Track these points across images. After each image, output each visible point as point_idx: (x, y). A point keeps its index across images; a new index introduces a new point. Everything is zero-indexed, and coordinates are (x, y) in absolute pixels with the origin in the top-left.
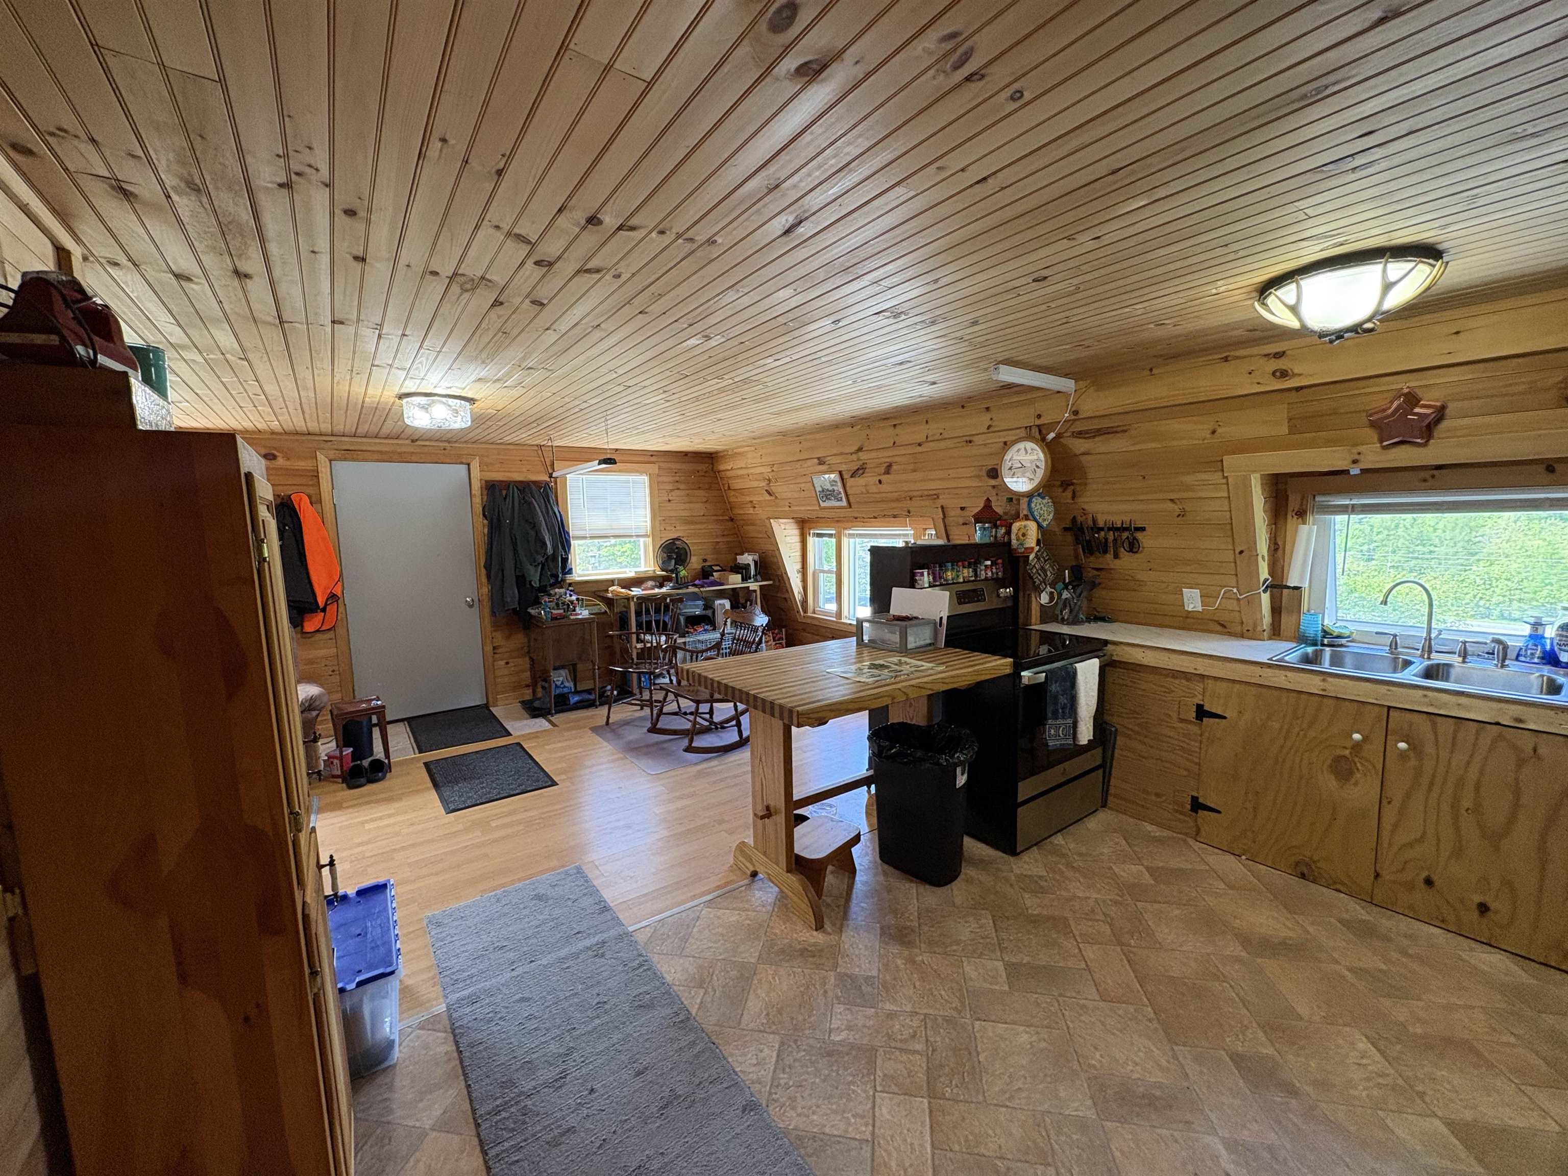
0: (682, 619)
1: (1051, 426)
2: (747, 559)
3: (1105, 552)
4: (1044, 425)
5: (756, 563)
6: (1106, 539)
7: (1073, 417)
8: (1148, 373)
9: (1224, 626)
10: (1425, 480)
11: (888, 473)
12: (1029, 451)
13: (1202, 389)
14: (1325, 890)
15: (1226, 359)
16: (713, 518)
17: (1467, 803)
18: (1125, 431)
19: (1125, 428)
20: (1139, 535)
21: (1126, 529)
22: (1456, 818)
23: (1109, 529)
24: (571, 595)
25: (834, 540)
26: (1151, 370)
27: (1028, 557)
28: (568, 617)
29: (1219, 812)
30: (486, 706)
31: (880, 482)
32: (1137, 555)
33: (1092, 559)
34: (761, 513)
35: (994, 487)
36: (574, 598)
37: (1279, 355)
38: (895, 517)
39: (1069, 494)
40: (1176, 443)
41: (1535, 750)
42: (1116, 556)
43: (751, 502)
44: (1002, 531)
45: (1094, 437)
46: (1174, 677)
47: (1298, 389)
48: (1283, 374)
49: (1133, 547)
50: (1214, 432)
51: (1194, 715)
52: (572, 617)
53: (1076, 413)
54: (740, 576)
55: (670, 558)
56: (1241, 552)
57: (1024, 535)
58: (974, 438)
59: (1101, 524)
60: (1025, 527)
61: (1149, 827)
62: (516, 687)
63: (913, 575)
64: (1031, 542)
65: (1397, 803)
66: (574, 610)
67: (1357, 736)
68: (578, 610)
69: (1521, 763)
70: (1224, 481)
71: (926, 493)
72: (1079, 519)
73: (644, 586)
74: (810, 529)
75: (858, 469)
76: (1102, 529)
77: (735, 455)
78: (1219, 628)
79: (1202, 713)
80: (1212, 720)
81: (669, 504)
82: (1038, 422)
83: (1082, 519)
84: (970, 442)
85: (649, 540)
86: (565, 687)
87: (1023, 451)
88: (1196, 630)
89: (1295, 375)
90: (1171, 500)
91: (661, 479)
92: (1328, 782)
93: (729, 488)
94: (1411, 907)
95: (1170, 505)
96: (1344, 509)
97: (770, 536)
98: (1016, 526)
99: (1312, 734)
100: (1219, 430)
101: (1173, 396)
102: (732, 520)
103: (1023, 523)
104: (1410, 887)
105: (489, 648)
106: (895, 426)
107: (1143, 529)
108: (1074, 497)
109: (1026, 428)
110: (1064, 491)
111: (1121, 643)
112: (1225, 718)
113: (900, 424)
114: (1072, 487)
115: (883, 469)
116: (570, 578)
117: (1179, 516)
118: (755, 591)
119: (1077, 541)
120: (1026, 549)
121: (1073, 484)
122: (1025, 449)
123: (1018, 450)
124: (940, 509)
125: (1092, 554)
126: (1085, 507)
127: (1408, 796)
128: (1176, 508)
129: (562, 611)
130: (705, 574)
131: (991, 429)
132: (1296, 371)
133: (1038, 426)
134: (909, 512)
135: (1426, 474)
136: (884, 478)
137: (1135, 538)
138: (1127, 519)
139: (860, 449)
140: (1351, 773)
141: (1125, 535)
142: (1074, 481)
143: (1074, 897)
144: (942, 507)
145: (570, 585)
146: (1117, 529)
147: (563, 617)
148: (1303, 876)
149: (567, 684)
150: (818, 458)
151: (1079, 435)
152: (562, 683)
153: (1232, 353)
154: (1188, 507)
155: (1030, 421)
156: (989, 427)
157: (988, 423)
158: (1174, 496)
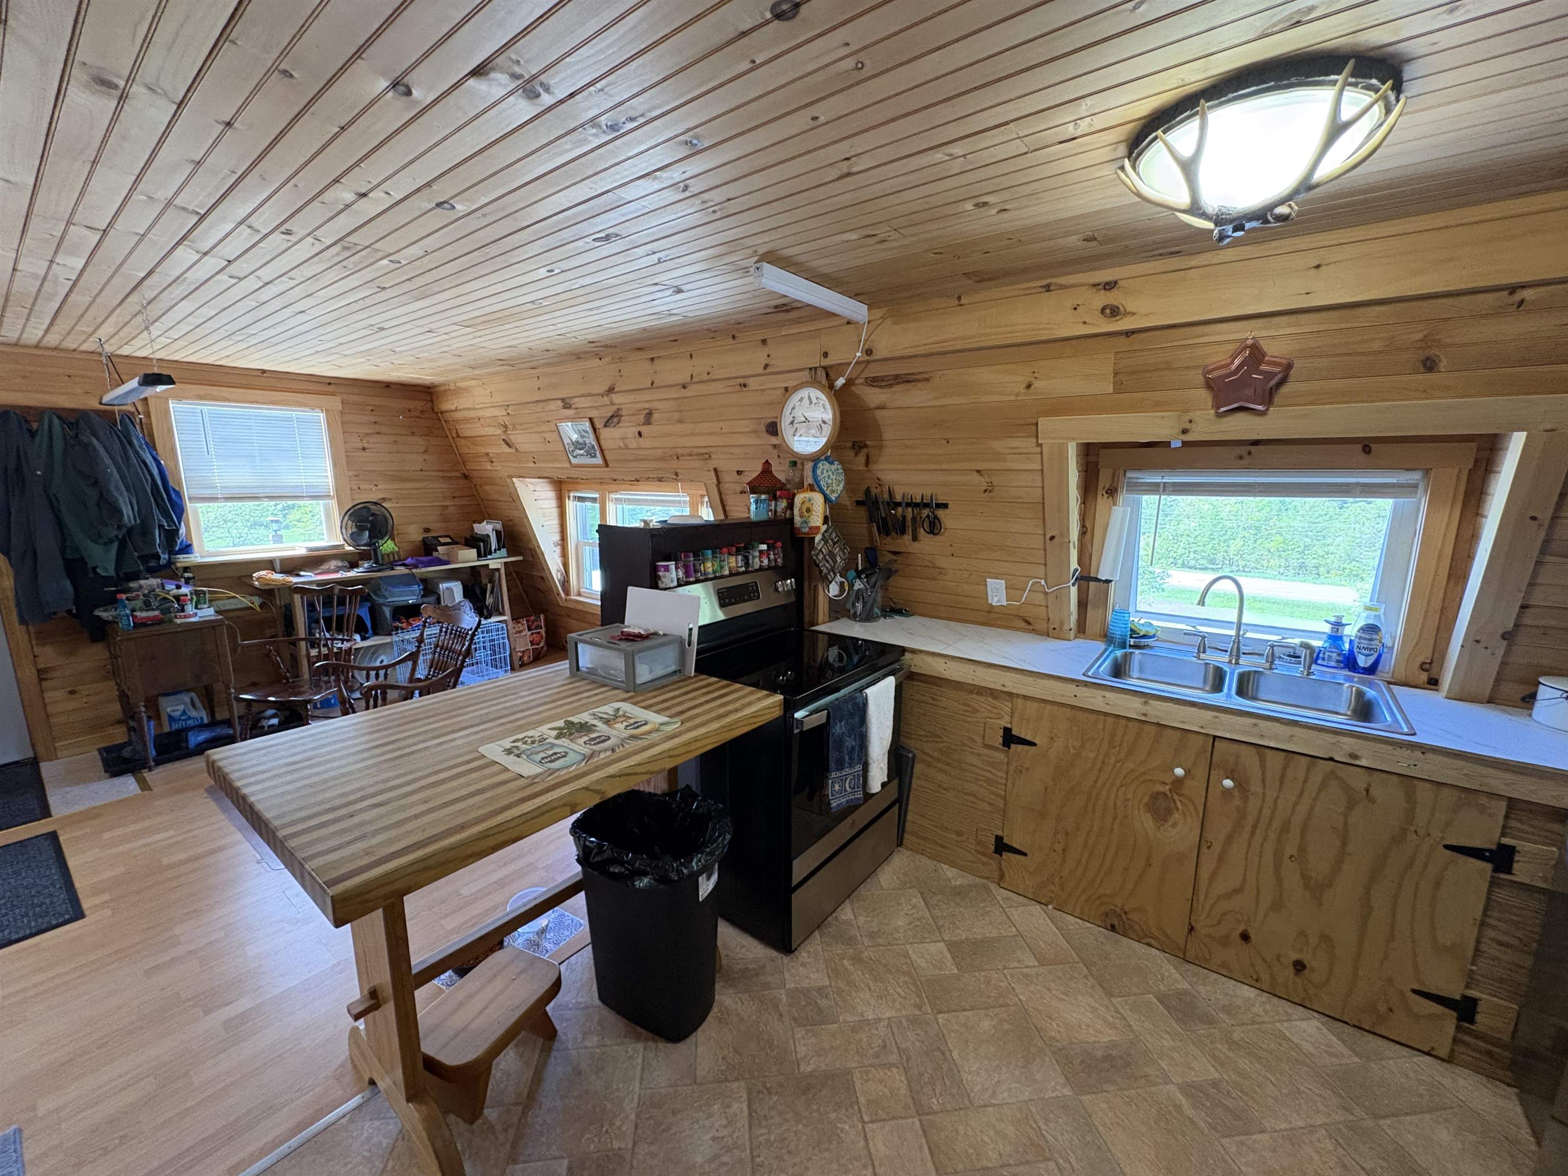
0: (387, 612)
1: (840, 368)
2: (486, 528)
3: (903, 532)
4: (831, 367)
5: (498, 533)
6: (904, 517)
7: (867, 358)
8: (956, 302)
9: (1029, 623)
10: (1241, 458)
11: (649, 424)
12: (814, 400)
13: (1019, 328)
14: (1136, 945)
15: (1048, 288)
16: (437, 474)
17: (1291, 849)
18: (928, 380)
19: (926, 376)
20: (940, 513)
21: (926, 505)
22: (1278, 865)
23: (908, 505)
24: (178, 587)
25: (597, 505)
26: (959, 298)
27: (813, 538)
28: (171, 621)
29: (1025, 854)
30: (34, 763)
31: (640, 434)
32: (938, 538)
33: (889, 539)
34: (500, 469)
35: (775, 446)
36: (185, 590)
37: (1110, 286)
38: (660, 480)
39: (861, 458)
40: (983, 399)
41: (1368, 791)
42: (915, 538)
43: (487, 454)
44: (783, 504)
45: (891, 386)
46: (979, 693)
47: (1128, 333)
48: (1113, 312)
49: (934, 527)
50: (1029, 386)
51: (1001, 740)
52: (179, 621)
53: (869, 352)
54: (475, 551)
55: (361, 529)
56: (1052, 538)
57: (808, 510)
58: (750, 381)
59: (898, 498)
60: (810, 500)
61: (950, 872)
62: (95, 726)
63: (655, 569)
64: (816, 520)
65: (1217, 847)
66: (183, 610)
67: (1179, 771)
68: (190, 608)
69: (1351, 805)
70: (1038, 450)
71: (695, 451)
72: (874, 491)
73: (325, 567)
74: (569, 491)
75: (612, 416)
76: (899, 504)
77: (458, 392)
78: (1023, 624)
79: (1009, 739)
80: (1020, 747)
81: (364, 454)
82: (826, 362)
83: (878, 491)
84: (745, 386)
85: (333, 504)
86: (190, 718)
87: (806, 401)
88: (998, 626)
89: (1127, 314)
90: (978, 471)
91: (348, 418)
92: (1145, 822)
93: (458, 436)
94: (1224, 965)
95: (976, 477)
96: (1154, 489)
97: (514, 499)
98: (799, 499)
99: (1130, 765)
100: (1036, 384)
101: (986, 335)
102: (466, 477)
103: (808, 495)
104: (1225, 941)
105: (29, 673)
106: (652, 359)
107: (945, 506)
108: (867, 462)
109: (811, 369)
110: (856, 455)
111: (921, 651)
112: (1034, 744)
113: (658, 357)
114: (865, 451)
115: (642, 418)
116: (183, 560)
117: (985, 491)
118: (498, 570)
119: (871, 519)
120: (811, 528)
121: (866, 446)
122: (809, 398)
123: (801, 400)
124: (713, 473)
125: (887, 535)
126: (882, 477)
127: (1229, 840)
128: (983, 481)
129: (157, 613)
130: (427, 548)
131: (769, 370)
132: (1129, 309)
133: (824, 368)
134: (676, 474)
135: (1243, 450)
136: (643, 429)
137: (936, 517)
138: (927, 492)
139: (611, 390)
140: (1169, 812)
141: (926, 512)
142: (868, 443)
143: (863, 1024)
144: (716, 470)
145: (186, 569)
146: (917, 505)
147: (158, 622)
148: (1113, 928)
149: (193, 713)
150: (563, 400)
151: (874, 382)
152: (184, 713)
153: (1054, 280)
154: (996, 480)
155: (816, 361)
156: (766, 366)
157: (764, 361)
158: (981, 466)
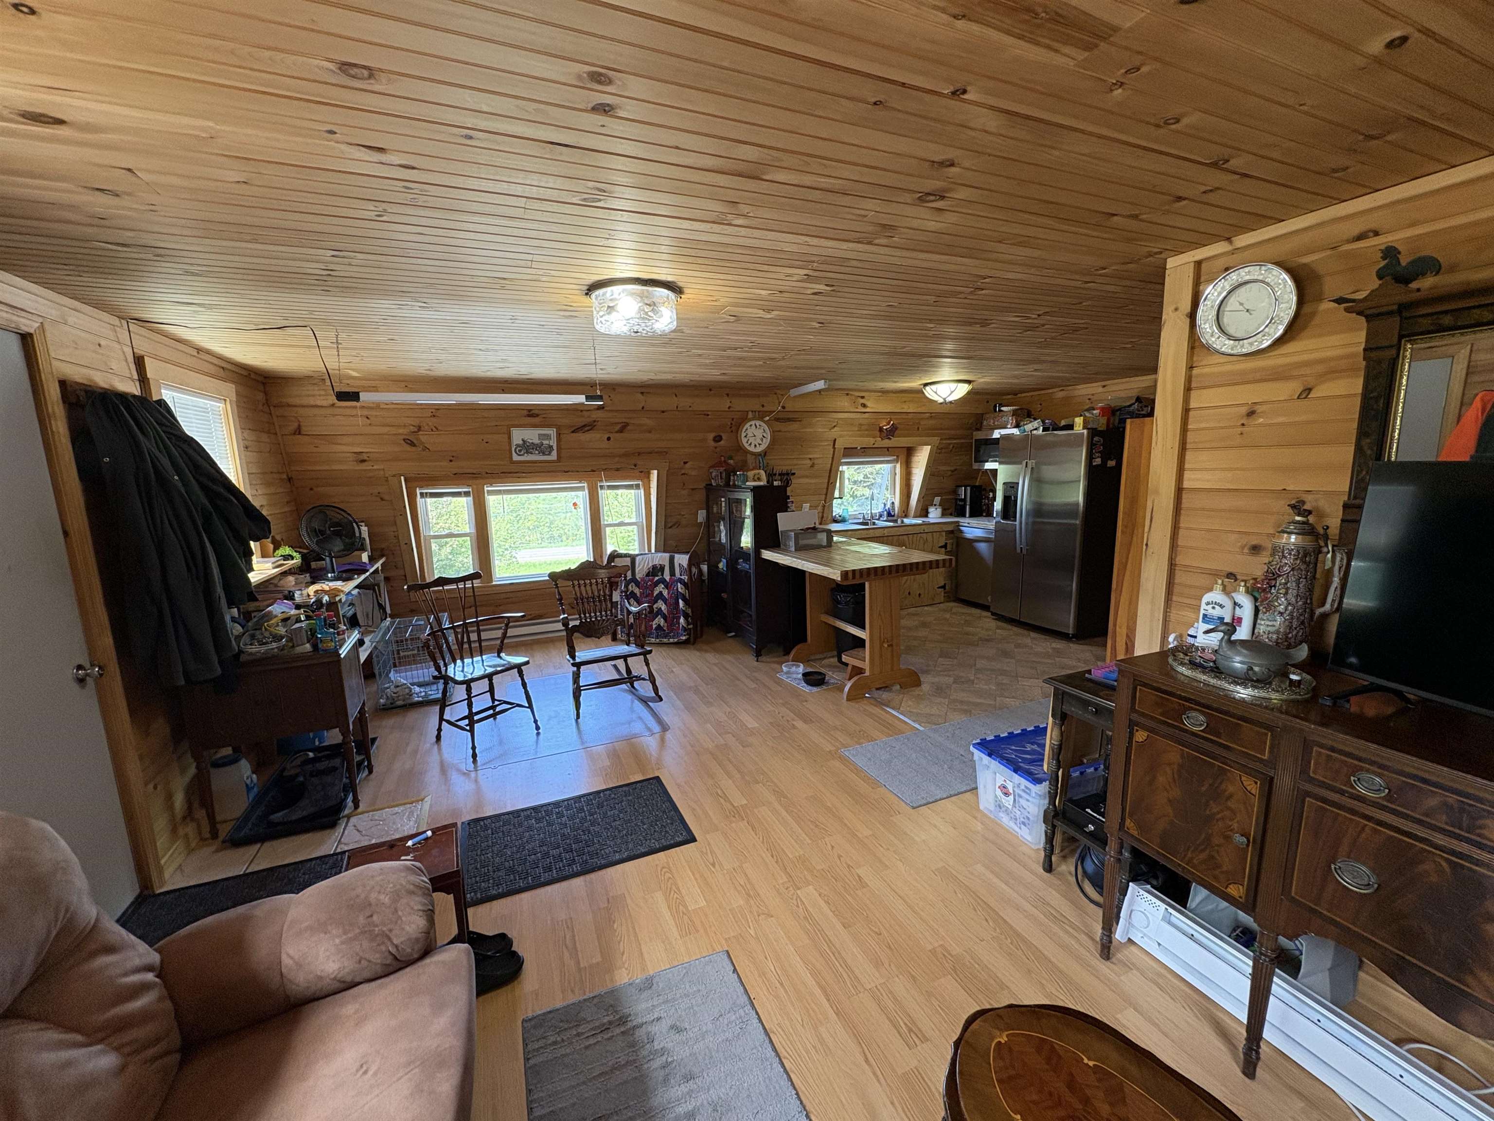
1: (769, 413)
4: (764, 411)
7: (783, 410)
11: (620, 432)
12: (758, 426)
15: (847, 394)
18: (800, 421)
19: (799, 419)
21: (787, 474)
23: (780, 474)
25: (475, 499)
31: (609, 439)
35: (716, 448)
37: (863, 397)
38: (618, 470)
40: (819, 430)
45: (785, 422)
48: (864, 406)
50: (835, 427)
53: (783, 407)
56: (832, 483)
58: (713, 413)
59: (776, 472)
70: (833, 450)
75: (584, 426)
76: (775, 474)
82: (763, 409)
84: (708, 415)
87: (754, 427)
89: (867, 407)
90: (809, 459)
95: (808, 462)
101: (827, 407)
102: (290, 479)
103: (757, 471)
106: (642, 393)
107: (794, 474)
109: (754, 411)
113: (647, 393)
115: (617, 428)
117: (810, 467)
122: (755, 425)
123: (751, 425)
124: (667, 463)
126: (769, 462)
128: (809, 462)
131: (732, 409)
132: (868, 405)
133: (761, 412)
134: (635, 465)
136: (615, 436)
137: (793, 479)
138: (789, 468)
141: (786, 477)
144: (670, 462)
146: (784, 474)
151: (779, 420)
153: (849, 392)
154: (816, 462)
155: (758, 408)
156: (729, 408)
157: (728, 404)
158: (811, 456)
